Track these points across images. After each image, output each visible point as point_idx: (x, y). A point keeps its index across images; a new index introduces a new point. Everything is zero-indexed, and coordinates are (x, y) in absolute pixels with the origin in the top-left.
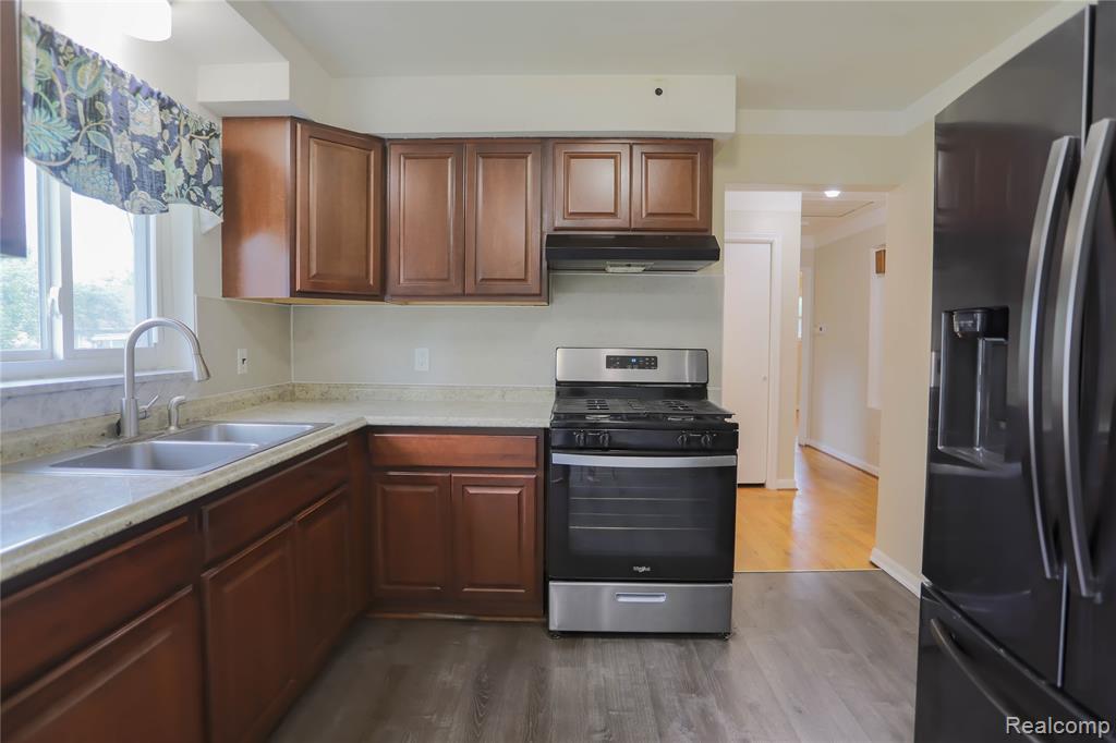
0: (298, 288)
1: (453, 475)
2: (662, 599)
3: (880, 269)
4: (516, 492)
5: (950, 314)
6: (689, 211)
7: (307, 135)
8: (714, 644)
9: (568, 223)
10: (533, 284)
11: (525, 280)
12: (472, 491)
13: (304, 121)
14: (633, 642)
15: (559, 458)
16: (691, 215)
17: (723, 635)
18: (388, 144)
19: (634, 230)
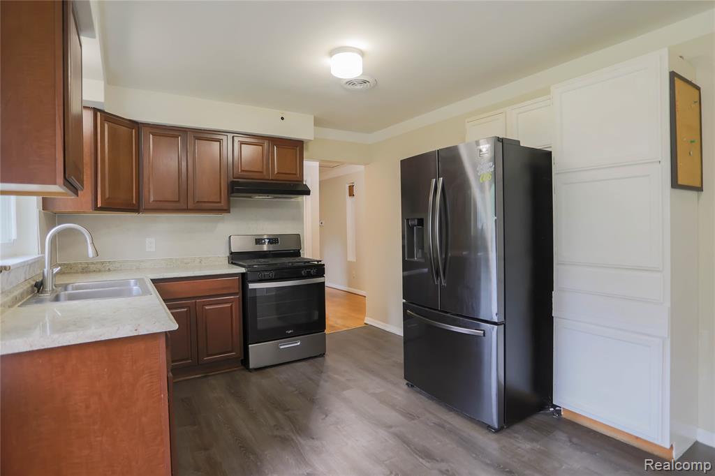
0: (99, 205)
1: (198, 301)
2: (299, 344)
3: (351, 194)
4: (229, 305)
5: (408, 220)
6: (294, 172)
7: (103, 119)
8: (320, 359)
9: (243, 173)
10: (223, 204)
11: (220, 202)
12: (207, 308)
13: (102, 111)
14: (288, 366)
15: (252, 286)
16: (295, 174)
17: (323, 355)
18: (140, 126)
19: (272, 180)
